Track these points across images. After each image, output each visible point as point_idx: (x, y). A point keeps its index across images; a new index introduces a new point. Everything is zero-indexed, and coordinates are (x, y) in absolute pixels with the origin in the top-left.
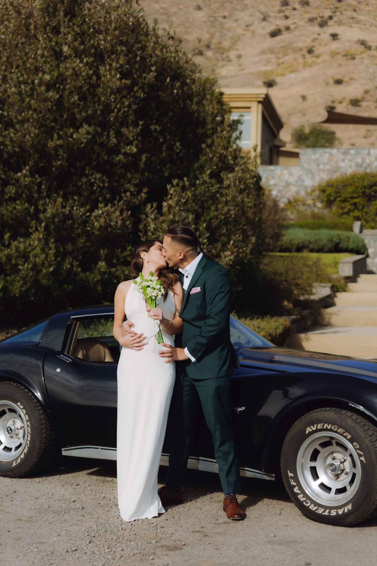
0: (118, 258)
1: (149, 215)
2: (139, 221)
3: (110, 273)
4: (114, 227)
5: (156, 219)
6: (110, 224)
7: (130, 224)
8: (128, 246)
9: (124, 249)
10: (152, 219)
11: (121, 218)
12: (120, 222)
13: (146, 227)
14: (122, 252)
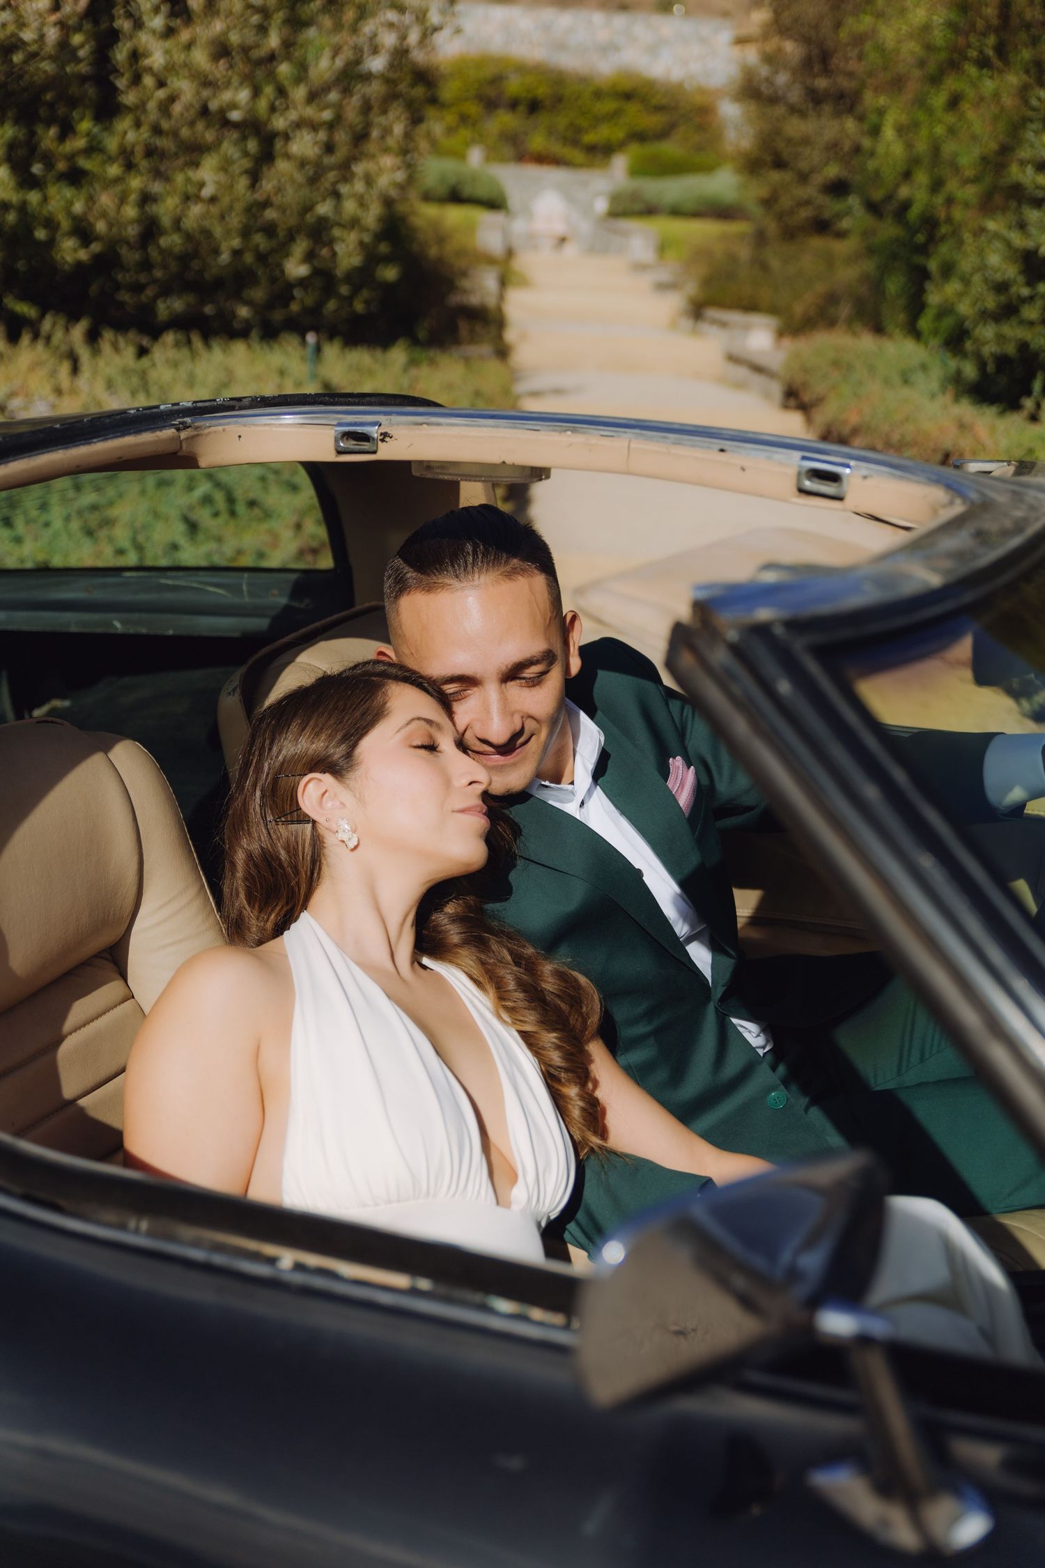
0: (48, 160)
1: (145, 18)
2: (113, 36)
3: (23, 208)
4: (34, 48)
5: (169, 32)
6: (21, 40)
7: (82, 46)
8: (82, 119)
9: (67, 130)
10: (154, 32)
11: (53, 18)
12: (52, 34)
13: (135, 56)
14: (62, 138)
